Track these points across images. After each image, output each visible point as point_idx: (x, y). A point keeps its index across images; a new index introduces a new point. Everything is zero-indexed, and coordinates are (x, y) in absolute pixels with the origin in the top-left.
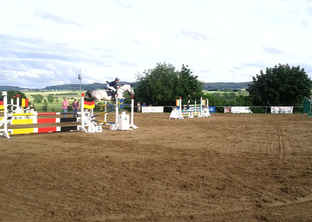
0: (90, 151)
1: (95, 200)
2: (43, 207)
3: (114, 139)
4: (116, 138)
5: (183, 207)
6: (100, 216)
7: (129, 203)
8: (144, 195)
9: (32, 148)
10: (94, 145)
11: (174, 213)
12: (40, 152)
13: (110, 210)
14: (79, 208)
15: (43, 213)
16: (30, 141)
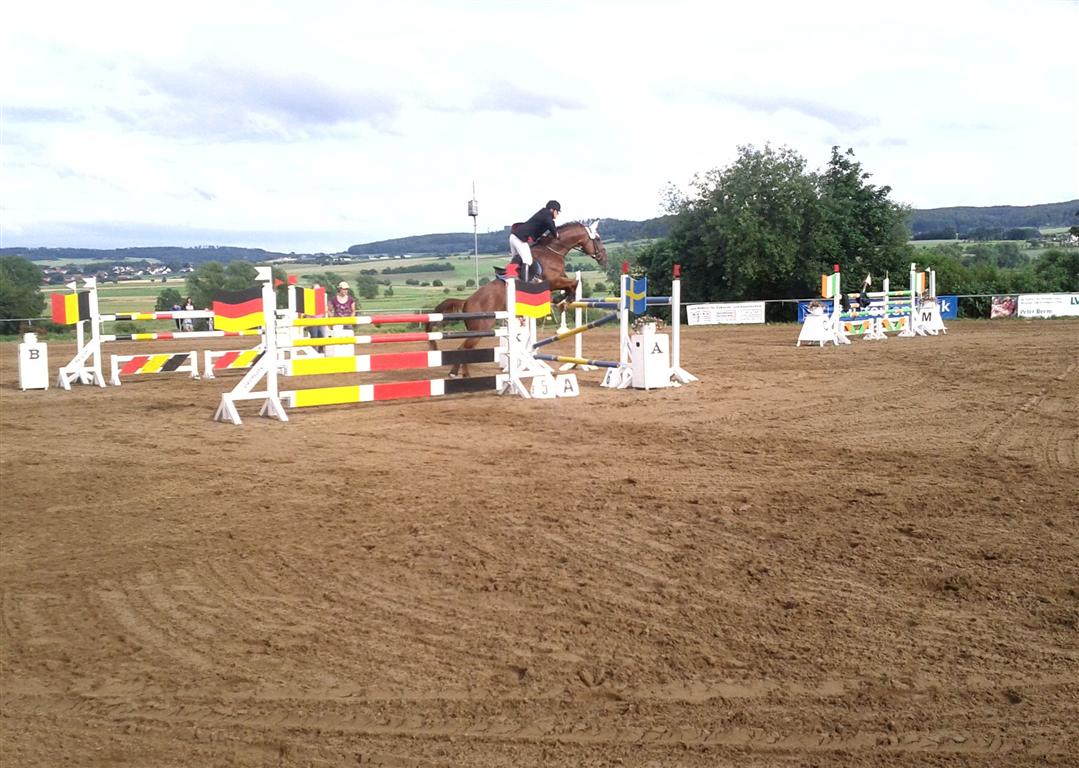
0: (565, 461)
1: (647, 630)
2: (483, 650)
3: (631, 420)
4: (637, 416)
5: (969, 661)
6: (685, 686)
7: (769, 641)
8: (811, 616)
9: (370, 452)
10: (569, 441)
11: (945, 681)
12: (404, 465)
13: (709, 664)
14: (604, 657)
15: (489, 673)
16: (358, 430)
